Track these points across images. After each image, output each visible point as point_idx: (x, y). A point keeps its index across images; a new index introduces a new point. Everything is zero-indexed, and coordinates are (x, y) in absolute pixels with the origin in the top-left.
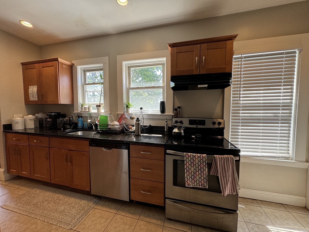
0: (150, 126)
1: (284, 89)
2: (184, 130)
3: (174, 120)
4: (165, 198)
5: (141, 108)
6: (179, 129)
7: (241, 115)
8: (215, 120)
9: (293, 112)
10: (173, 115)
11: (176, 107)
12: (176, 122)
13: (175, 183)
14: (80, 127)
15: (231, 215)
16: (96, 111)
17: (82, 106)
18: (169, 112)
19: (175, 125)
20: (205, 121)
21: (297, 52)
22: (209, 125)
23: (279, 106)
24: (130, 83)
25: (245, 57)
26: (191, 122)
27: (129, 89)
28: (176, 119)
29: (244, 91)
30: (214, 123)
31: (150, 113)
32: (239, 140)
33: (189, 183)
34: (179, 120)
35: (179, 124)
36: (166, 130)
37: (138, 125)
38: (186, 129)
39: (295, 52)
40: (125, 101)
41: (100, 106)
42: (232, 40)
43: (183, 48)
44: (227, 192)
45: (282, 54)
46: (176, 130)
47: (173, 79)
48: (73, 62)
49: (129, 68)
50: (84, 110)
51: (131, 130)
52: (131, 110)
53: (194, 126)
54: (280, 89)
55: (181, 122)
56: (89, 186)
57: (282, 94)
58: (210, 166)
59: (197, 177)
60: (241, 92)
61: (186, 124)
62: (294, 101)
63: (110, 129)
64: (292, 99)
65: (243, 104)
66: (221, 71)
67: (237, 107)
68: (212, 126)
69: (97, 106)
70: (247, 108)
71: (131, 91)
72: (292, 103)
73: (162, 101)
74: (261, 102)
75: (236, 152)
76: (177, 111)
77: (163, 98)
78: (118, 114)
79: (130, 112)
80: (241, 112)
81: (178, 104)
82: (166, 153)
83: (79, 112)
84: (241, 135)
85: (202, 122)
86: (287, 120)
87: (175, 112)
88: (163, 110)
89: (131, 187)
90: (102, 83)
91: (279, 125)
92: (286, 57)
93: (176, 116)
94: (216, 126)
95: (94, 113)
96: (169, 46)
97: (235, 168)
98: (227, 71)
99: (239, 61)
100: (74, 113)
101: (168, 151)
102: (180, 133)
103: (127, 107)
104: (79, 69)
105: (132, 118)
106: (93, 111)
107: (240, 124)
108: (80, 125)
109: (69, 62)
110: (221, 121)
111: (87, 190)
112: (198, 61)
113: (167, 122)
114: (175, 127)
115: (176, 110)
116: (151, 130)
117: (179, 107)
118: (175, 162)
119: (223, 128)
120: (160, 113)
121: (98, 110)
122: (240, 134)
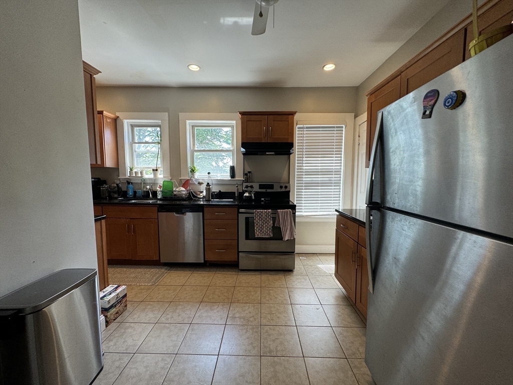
0: (220, 191)
1: (336, 157)
2: (254, 194)
3: (245, 184)
4: (239, 252)
5: (209, 173)
6: (249, 193)
7: (304, 179)
8: (282, 185)
9: (342, 176)
10: (243, 180)
11: (246, 172)
12: (247, 187)
13: (247, 238)
14: (131, 195)
15: (290, 256)
16: (152, 176)
17: (131, 170)
18: (239, 177)
19: (246, 189)
20: (273, 185)
21: (344, 127)
22: (277, 189)
23: (332, 172)
24: (194, 145)
25: (307, 128)
26: (261, 186)
27: (193, 151)
28: (247, 184)
29: (306, 157)
30: (281, 187)
31: (219, 179)
32: (303, 202)
33: (258, 234)
34: (249, 184)
35: (249, 189)
36: (236, 195)
37: (208, 190)
38: (256, 194)
39: (342, 127)
40: (189, 165)
41: (157, 170)
42: (293, 115)
43: (253, 117)
44: (286, 238)
45: (334, 127)
46: (247, 194)
47: (243, 145)
48: (118, 114)
49: (193, 127)
50: (134, 175)
51: (199, 196)
52: (198, 175)
53: (264, 190)
54: (333, 157)
55: (252, 187)
56: (158, 255)
57: (334, 162)
58: (274, 219)
59: (265, 229)
60: (304, 159)
61: (256, 188)
62: (342, 167)
63: (175, 195)
64: (341, 166)
65: (305, 169)
66: (284, 141)
67: (301, 172)
68: (279, 190)
69: (153, 170)
70: (309, 173)
71: (196, 154)
72: (341, 169)
73: (232, 165)
74: (319, 168)
75: (293, 207)
76: (248, 176)
77: (233, 162)
78: (181, 179)
79: (196, 177)
80: (304, 176)
81: (248, 169)
82: (239, 212)
83: (127, 177)
84: (305, 198)
85: (271, 187)
86: (337, 184)
87: (245, 176)
88: (233, 174)
89: (205, 248)
90: (159, 143)
91: (333, 187)
92: (337, 131)
93: (247, 181)
94: (283, 190)
95: (149, 179)
96: (240, 113)
97: (292, 219)
98: (290, 141)
99: (301, 131)
100: (120, 179)
101: (241, 210)
102: (251, 196)
103: (193, 171)
104: (126, 123)
105: (200, 184)
106: (148, 176)
107: (304, 188)
108: (131, 193)
109: (112, 113)
110: (287, 185)
111: (155, 259)
112: (265, 130)
113: (237, 187)
114: (246, 191)
115: (246, 174)
116: (221, 195)
117: (249, 172)
118: (247, 219)
119: (289, 191)
120: (230, 179)
121: (155, 175)
122: (303, 196)
